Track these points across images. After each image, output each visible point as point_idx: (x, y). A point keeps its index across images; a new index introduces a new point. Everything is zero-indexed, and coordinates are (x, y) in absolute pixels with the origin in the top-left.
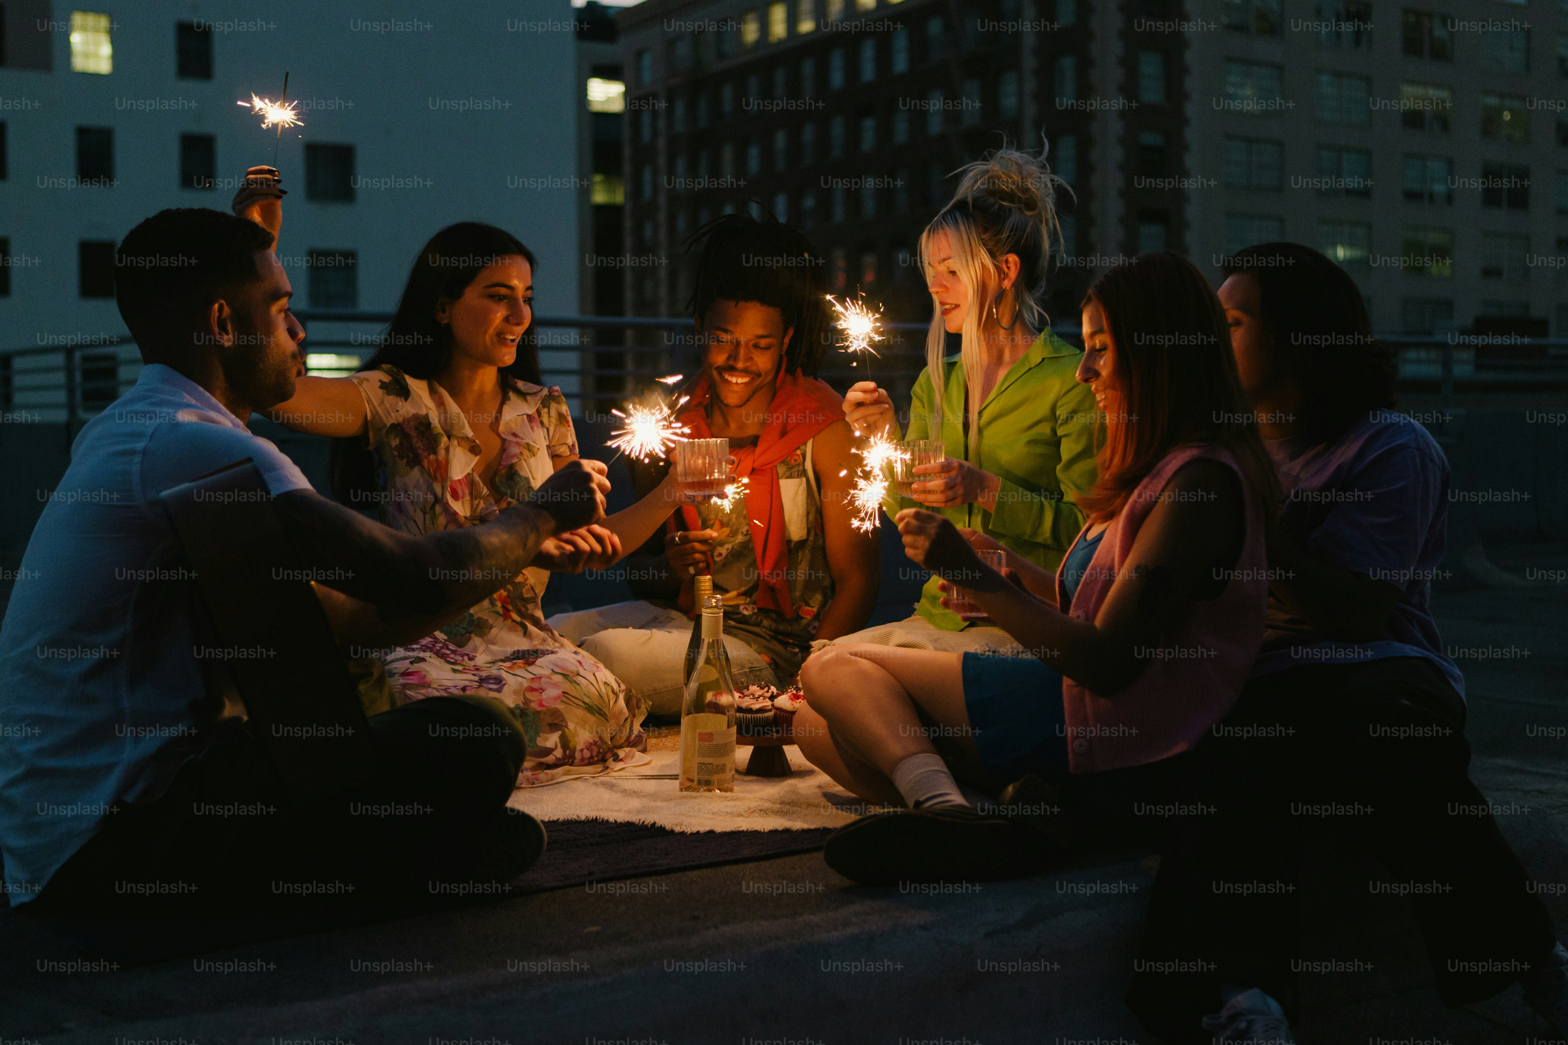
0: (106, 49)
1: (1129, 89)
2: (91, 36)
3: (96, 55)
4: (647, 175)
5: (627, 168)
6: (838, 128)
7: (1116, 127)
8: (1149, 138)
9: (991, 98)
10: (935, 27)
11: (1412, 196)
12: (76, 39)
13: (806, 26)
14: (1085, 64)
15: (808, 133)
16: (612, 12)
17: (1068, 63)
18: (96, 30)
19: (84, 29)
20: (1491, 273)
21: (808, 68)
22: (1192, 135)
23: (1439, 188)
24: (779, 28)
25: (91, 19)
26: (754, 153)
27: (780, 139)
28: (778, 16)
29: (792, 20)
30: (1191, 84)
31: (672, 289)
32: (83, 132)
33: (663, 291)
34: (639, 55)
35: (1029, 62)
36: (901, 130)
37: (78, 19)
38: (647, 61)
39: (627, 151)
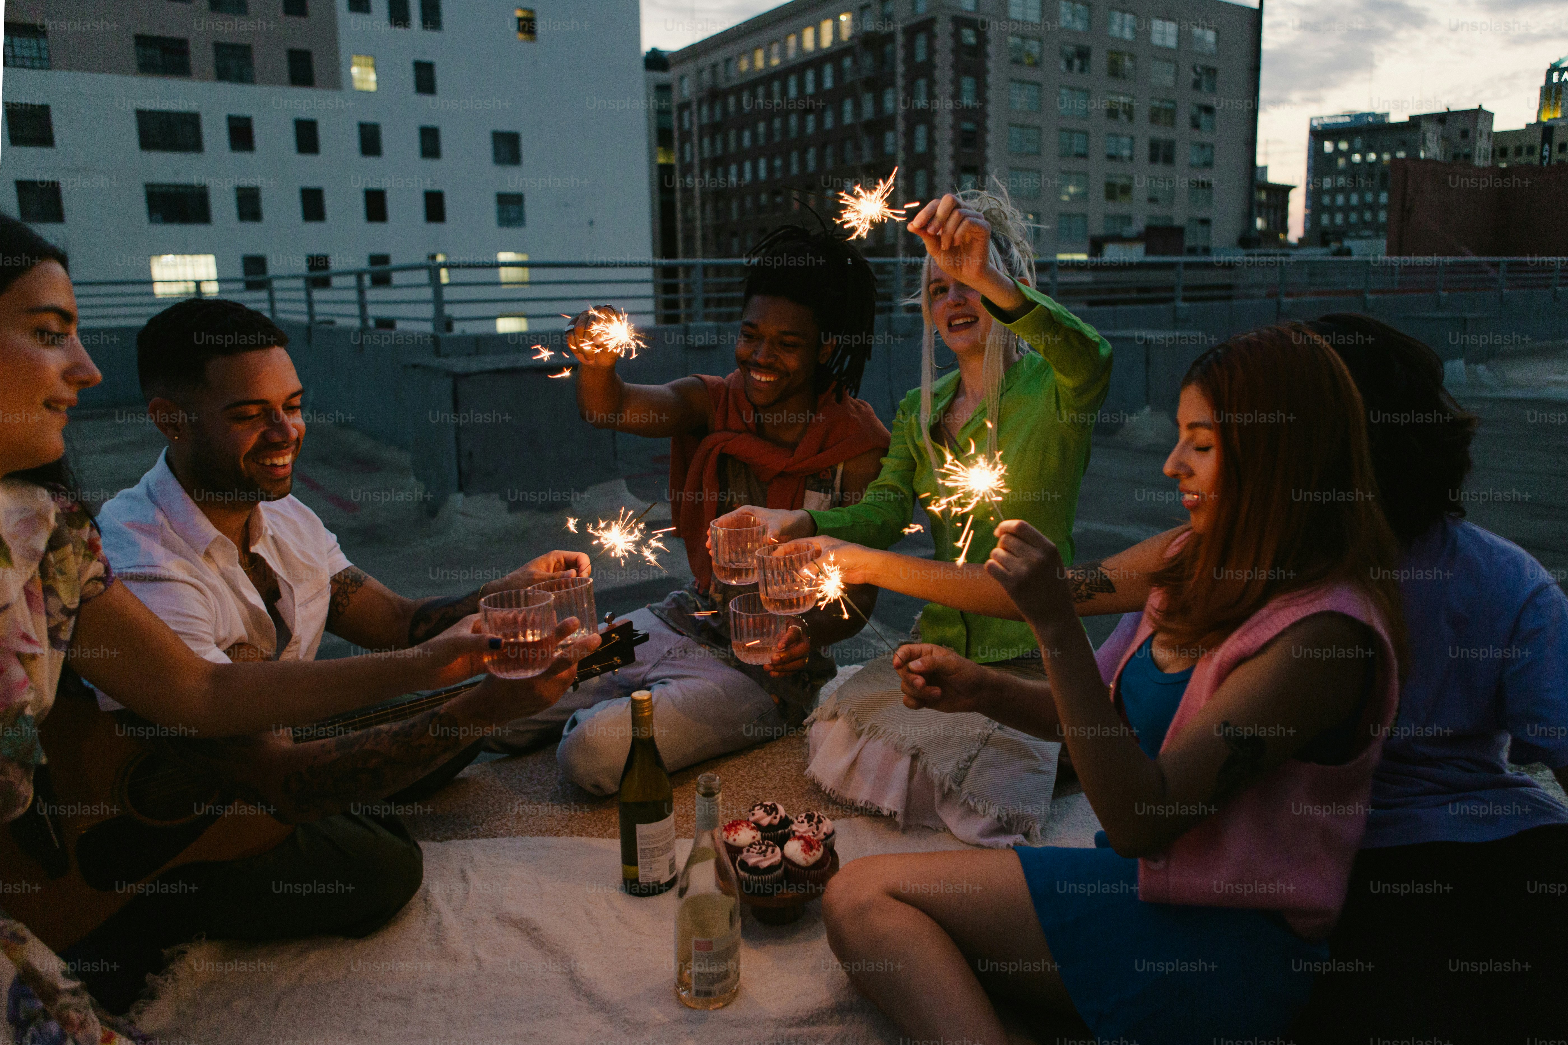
0: (373, 77)
1: (956, 96)
2: (364, 69)
3: (367, 81)
4: (688, 147)
5: (676, 144)
6: (793, 121)
7: (949, 119)
8: (968, 126)
9: (879, 102)
10: (847, 62)
11: (1111, 157)
12: (355, 70)
13: (775, 62)
14: (932, 83)
15: (777, 123)
16: (666, 54)
17: (922, 83)
18: (367, 65)
19: (359, 65)
20: (1152, 200)
21: (776, 86)
22: (990, 123)
23: (1126, 153)
24: (760, 63)
25: (363, 60)
26: (747, 135)
27: (761, 127)
28: (759, 55)
29: (767, 58)
30: (991, 94)
31: (703, 211)
32: (363, 127)
33: (698, 213)
34: (681, 78)
35: (900, 82)
36: (829, 121)
37: (355, 59)
38: (686, 82)
39: (676, 134)
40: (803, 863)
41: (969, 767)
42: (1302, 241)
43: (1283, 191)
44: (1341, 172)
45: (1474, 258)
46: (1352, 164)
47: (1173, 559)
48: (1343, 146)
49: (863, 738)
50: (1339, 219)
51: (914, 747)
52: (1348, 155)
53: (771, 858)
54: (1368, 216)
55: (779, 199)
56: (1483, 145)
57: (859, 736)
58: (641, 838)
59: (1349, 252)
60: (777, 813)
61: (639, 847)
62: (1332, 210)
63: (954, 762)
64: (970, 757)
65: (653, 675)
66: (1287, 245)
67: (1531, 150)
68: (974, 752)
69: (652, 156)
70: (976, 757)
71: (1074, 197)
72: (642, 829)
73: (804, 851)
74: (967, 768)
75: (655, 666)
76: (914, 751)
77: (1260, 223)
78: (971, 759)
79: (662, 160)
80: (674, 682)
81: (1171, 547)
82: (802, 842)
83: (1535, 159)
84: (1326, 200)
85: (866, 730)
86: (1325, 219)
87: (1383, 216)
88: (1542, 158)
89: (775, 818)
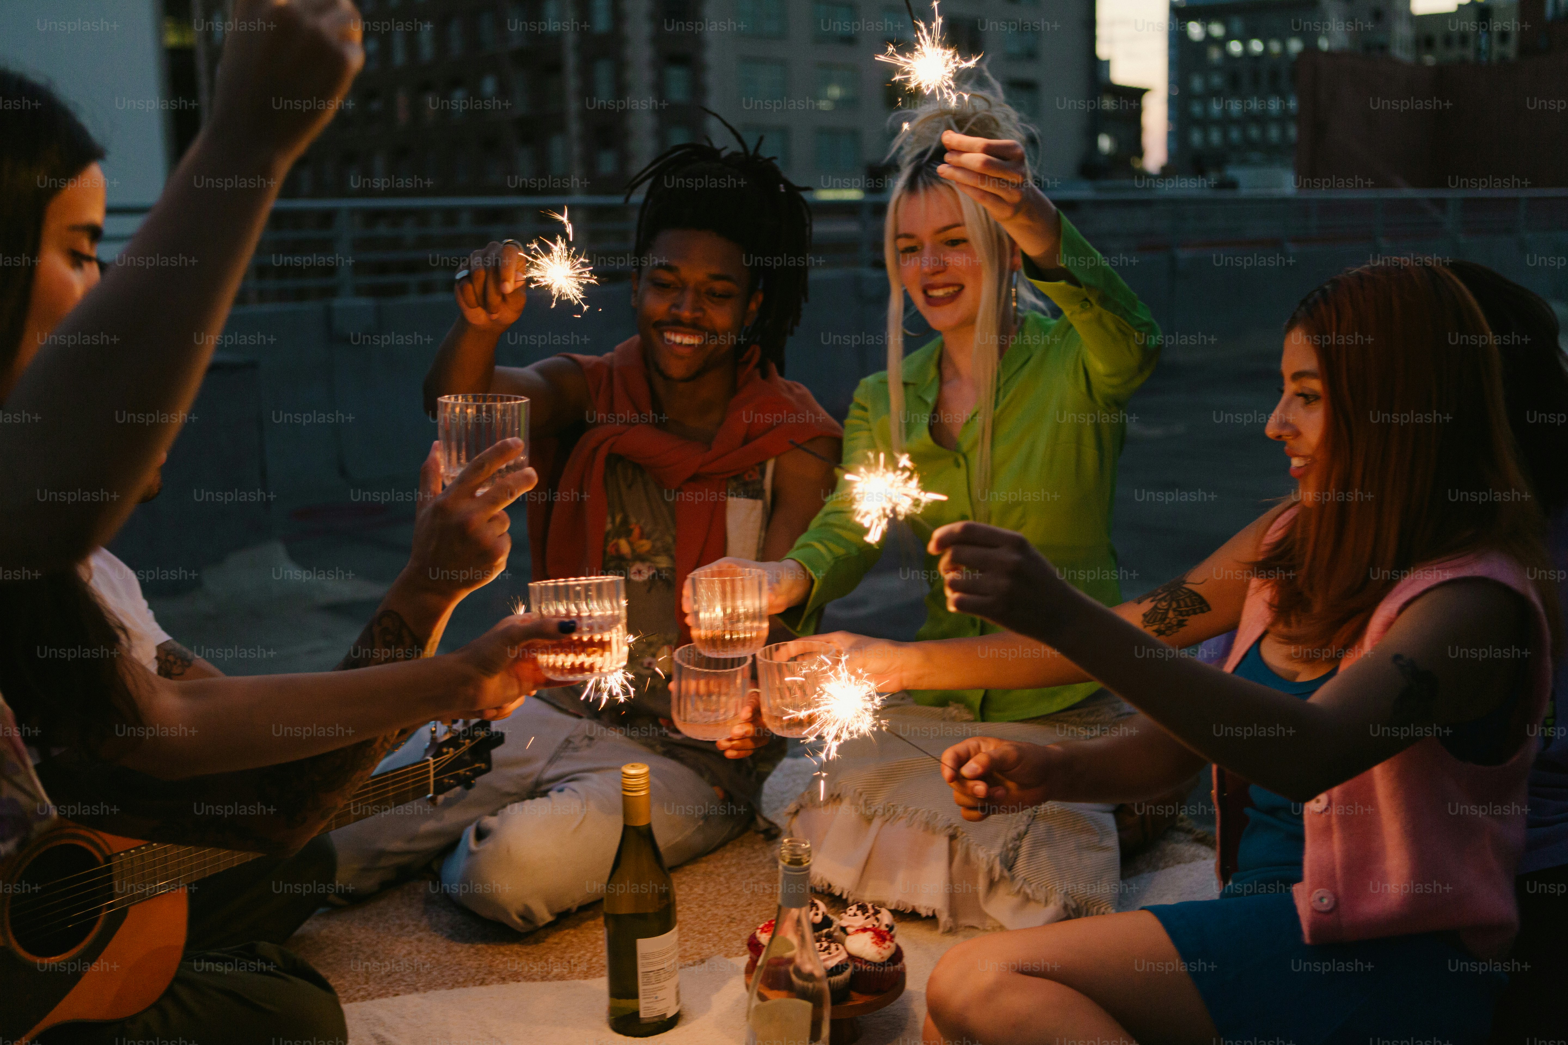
40: (877, 958)
41: (1020, 847)
42: (1167, 171)
43: (1136, 95)
44: (1216, 68)
45: (1409, 193)
46: (1228, 56)
47: (1278, 544)
48: (1217, 30)
49: (877, 822)
50: (1215, 137)
51: (950, 827)
52: (1222, 43)
53: (837, 956)
54: (1254, 132)
55: (376, 106)
56: (1402, 32)
57: (869, 820)
58: (644, 957)
59: (1233, 185)
60: (818, 909)
61: (641, 970)
62: (1205, 123)
63: (1001, 841)
64: (1019, 835)
65: (551, 773)
66: (1143, 174)
67: (1464, 39)
68: (1022, 828)
69: (160, 33)
70: (1026, 833)
71: (841, 104)
72: (644, 945)
73: (876, 943)
74: (1016, 849)
75: (551, 761)
76: (951, 831)
77: (1105, 143)
78: (1020, 837)
79: (173, 39)
80: (595, 776)
81: (1269, 532)
82: (870, 934)
83: (1469, 53)
84: (1197, 109)
85: (881, 811)
86: (1196, 137)
87: (1293, 132)
88: (1478, 50)
89: (817, 914)
